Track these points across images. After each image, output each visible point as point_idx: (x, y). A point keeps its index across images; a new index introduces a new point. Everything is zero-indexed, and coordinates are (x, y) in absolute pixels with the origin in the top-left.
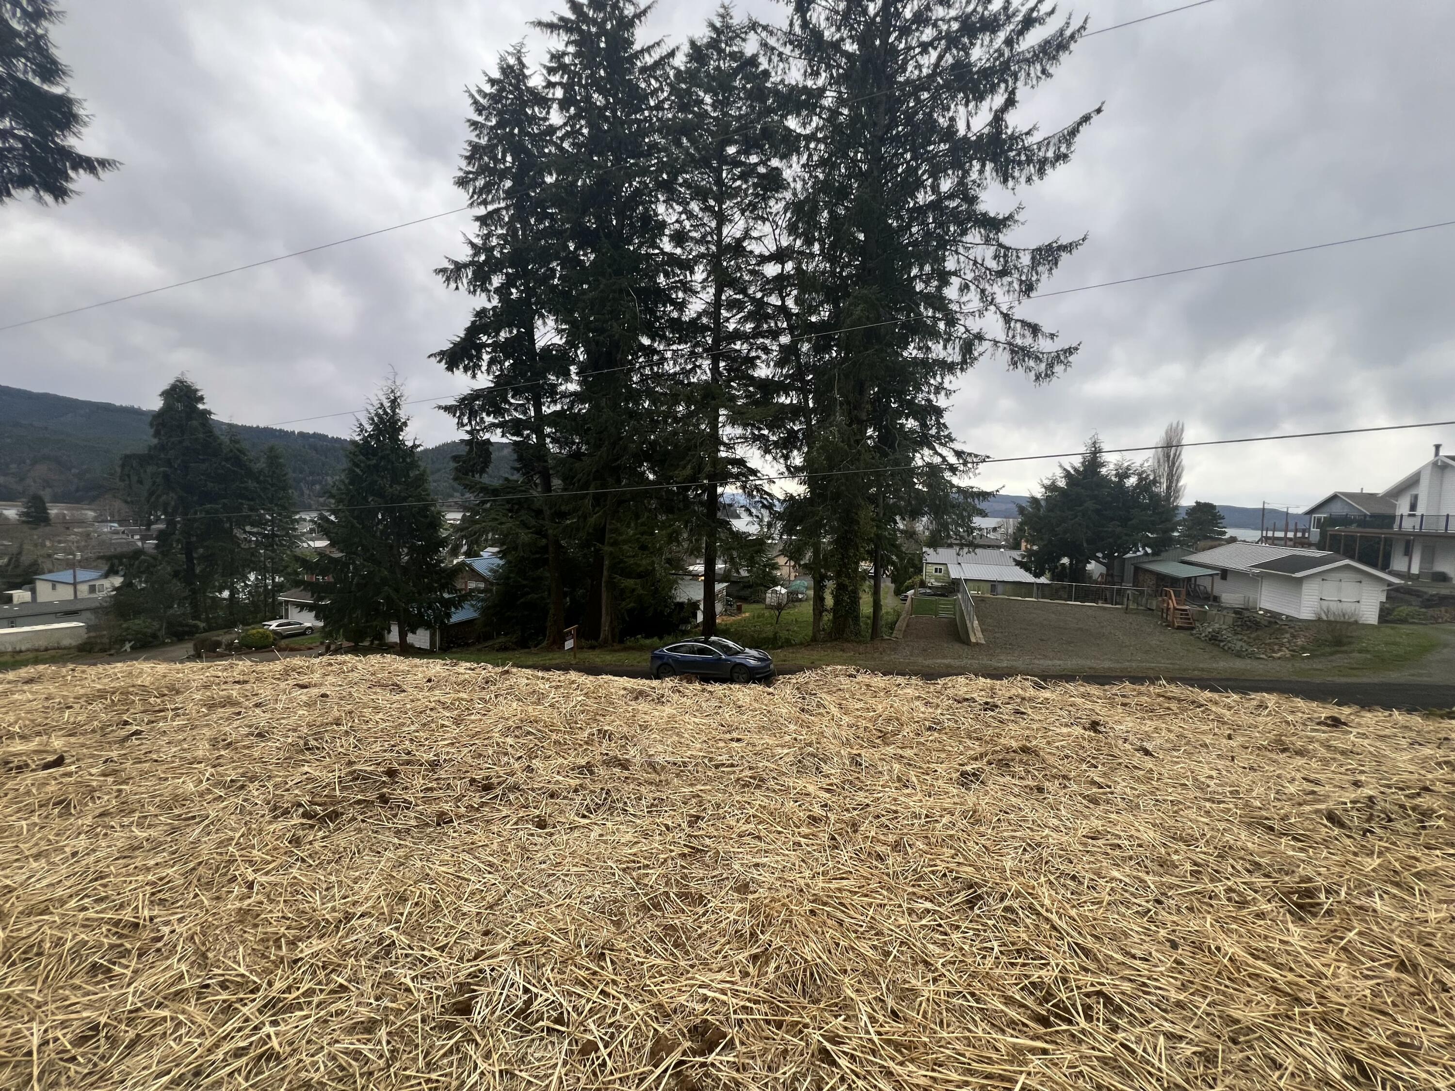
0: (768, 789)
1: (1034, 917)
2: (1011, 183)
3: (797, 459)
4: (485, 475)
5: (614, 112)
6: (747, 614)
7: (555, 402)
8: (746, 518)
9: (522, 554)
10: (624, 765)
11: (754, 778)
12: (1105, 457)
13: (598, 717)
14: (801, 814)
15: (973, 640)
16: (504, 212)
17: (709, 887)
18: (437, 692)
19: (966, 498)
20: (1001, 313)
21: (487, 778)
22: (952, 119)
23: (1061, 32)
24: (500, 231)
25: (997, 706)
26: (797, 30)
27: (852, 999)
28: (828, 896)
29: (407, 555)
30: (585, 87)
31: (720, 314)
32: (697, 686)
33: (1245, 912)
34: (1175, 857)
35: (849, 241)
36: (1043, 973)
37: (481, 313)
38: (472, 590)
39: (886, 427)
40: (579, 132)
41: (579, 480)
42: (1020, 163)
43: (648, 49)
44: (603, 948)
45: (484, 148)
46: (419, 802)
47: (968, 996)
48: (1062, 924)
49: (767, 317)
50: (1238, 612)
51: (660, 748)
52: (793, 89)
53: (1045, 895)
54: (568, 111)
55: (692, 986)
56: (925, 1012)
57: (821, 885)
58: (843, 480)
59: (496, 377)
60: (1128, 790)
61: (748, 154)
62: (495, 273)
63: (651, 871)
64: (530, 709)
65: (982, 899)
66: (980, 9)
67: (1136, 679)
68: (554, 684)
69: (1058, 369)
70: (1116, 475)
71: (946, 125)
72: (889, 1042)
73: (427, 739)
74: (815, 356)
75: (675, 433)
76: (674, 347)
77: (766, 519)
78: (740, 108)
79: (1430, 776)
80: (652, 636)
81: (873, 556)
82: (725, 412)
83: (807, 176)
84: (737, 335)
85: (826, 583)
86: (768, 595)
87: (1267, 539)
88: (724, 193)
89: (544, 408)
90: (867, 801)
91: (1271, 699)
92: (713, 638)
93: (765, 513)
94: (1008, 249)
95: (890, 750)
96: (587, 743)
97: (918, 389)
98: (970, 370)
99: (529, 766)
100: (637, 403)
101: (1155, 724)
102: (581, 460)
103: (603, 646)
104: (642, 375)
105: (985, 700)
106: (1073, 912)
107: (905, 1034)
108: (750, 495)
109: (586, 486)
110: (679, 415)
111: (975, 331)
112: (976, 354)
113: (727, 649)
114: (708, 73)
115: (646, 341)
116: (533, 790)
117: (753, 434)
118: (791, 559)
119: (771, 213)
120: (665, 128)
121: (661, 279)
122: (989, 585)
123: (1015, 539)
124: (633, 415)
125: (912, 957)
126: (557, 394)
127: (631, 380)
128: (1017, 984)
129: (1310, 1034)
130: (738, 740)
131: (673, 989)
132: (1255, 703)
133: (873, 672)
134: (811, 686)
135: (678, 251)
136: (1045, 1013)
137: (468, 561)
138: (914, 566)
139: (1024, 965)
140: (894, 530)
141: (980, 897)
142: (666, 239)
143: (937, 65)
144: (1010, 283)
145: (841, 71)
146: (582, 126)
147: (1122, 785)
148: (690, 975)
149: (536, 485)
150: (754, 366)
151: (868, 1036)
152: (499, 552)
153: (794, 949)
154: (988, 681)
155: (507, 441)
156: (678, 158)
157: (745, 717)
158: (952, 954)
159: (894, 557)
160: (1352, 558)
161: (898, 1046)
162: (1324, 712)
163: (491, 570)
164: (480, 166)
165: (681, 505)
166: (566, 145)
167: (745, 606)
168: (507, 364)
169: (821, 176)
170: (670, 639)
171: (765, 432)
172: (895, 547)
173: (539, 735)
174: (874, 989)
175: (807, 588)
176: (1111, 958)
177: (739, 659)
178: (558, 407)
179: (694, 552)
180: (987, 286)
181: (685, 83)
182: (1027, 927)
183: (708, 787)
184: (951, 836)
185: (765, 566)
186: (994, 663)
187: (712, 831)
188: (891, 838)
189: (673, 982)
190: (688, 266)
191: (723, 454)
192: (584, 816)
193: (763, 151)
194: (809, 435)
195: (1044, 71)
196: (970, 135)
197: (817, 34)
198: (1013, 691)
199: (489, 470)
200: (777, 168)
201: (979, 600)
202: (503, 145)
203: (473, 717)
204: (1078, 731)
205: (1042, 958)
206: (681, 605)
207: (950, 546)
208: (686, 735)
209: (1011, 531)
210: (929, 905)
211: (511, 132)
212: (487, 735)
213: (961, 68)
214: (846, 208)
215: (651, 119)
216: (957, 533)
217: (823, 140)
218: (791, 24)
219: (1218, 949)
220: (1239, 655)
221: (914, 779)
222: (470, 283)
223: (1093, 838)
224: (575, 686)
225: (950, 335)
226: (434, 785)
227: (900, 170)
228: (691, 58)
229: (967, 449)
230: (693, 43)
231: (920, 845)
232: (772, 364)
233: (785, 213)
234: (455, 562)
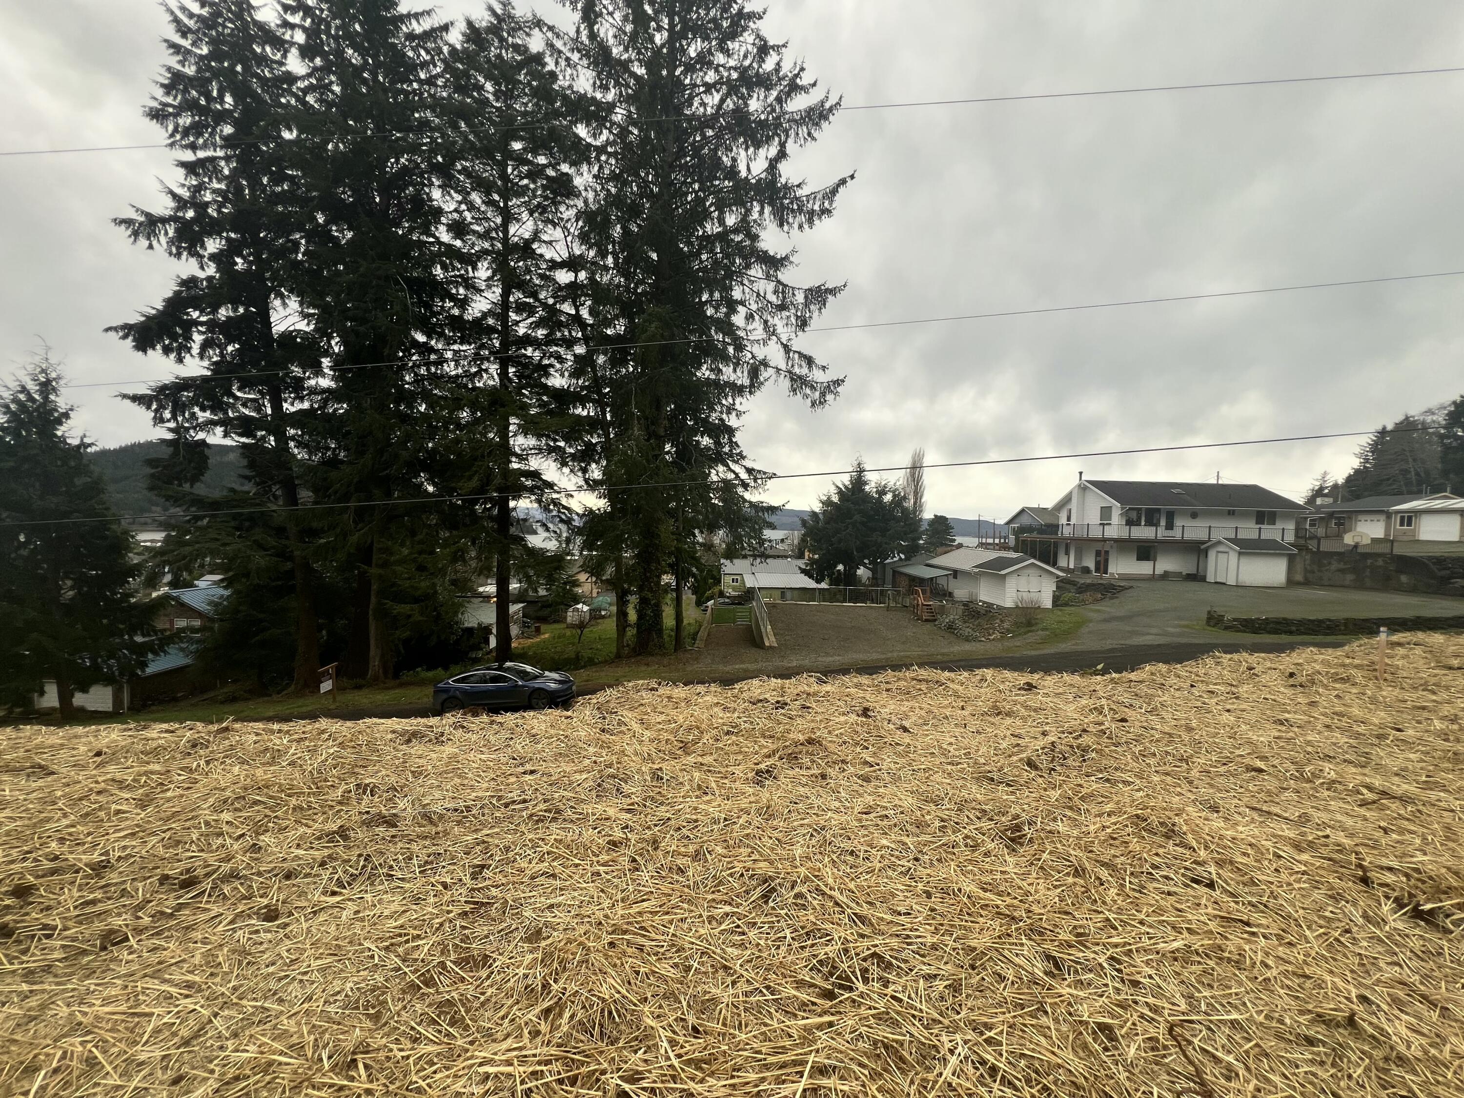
0: (565, 820)
1: (820, 898)
2: (786, 228)
3: (596, 472)
4: (198, 484)
5: (375, 76)
6: (547, 636)
7: (302, 399)
8: (542, 534)
9: (256, 581)
10: (391, 822)
11: (549, 811)
12: (870, 476)
13: (356, 770)
14: (600, 841)
15: (767, 644)
16: (223, 163)
17: (495, 944)
18: (111, 768)
19: (757, 512)
20: (782, 343)
21: (188, 871)
22: (734, 160)
23: (822, 103)
24: (216, 185)
25: (786, 704)
26: (584, 38)
27: (652, 1028)
28: (628, 923)
29: (72, 588)
30: (336, 38)
31: (508, 316)
32: (485, 718)
33: (976, 854)
34: (928, 817)
35: (642, 258)
36: (828, 949)
37: (190, 283)
38: (183, 630)
39: (683, 443)
40: (328, 87)
41: (336, 492)
42: (793, 211)
43: (417, 16)
44: (354, 1053)
45: (190, 79)
46: (70, 924)
47: (764, 991)
48: (842, 899)
49: (560, 325)
50: (966, 604)
51: (437, 794)
52: (582, 97)
53: (829, 874)
54: (312, 60)
55: (472, 1065)
56: (725, 1019)
57: (621, 912)
58: (643, 495)
59: (215, 363)
60: (892, 766)
61: (536, 154)
62: (210, 235)
63: (421, 942)
64: (259, 772)
65: (776, 890)
66: (755, 65)
67: (896, 667)
68: (296, 737)
69: (829, 397)
70: (877, 492)
71: (729, 164)
72: (689, 1062)
73: (89, 834)
74: (611, 370)
75: (457, 441)
76: (456, 347)
77: (565, 535)
78: (526, 104)
79: (1086, 721)
80: (435, 668)
81: (674, 569)
82: (517, 421)
83: (599, 188)
84: (527, 341)
85: (629, 597)
86: (569, 614)
87: (982, 544)
88: (509, 190)
89: (285, 405)
90: (668, 815)
91: (989, 673)
92: (508, 664)
93: (563, 527)
94: (785, 286)
95: (691, 759)
96: (340, 803)
97: (712, 409)
98: (758, 393)
99: (254, 845)
100: (410, 406)
101: (910, 704)
102: (338, 468)
103: (374, 683)
104: (416, 374)
105: (776, 699)
106: (852, 885)
107: (705, 1049)
108: (546, 509)
109: (346, 498)
110: (463, 422)
111: (760, 357)
112: (762, 379)
113: (524, 675)
114: (489, 61)
115: (421, 338)
116: (259, 874)
117: (548, 445)
118: (592, 575)
119: (562, 219)
120: (436, 105)
121: (438, 271)
122: (779, 592)
123: (800, 549)
124: (405, 418)
125: (712, 966)
126: (303, 389)
127: (403, 380)
128: (806, 967)
129: (1022, 945)
130: (532, 772)
131: (448, 1077)
132: (979, 677)
133: (674, 683)
134: (612, 705)
135: (458, 243)
136: (830, 987)
137: (175, 593)
138: (713, 577)
139: (813, 945)
140: (694, 543)
141: (773, 890)
142: (442, 228)
143: (720, 106)
144: (788, 317)
145: (630, 91)
146: (331, 83)
147: (888, 761)
148: (469, 1054)
149: (276, 497)
150: (547, 375)
151: (669, 1063)
152: (222, 580)
153: (590, 991)
154: (779, 681)
155: (234, 444)
156: (455, 142)
157: (540, 746)
158: (749, 952)
159: (694, 570)
160: (1035, 557)
161: (696, 1063)
162: (1023, 679)
163: (210, 603)
164: (185, 100)
165: (467, 521)
166: (310, 99)
167: (543, 627)
168: (230, 348)
169: (613, 190)
170: (457, 668)
171: (562, 444)
172: (696, 561)
173: (271, 802)
174: (675, 1009)
175: (610, 604)
176: (882, 919)
177: (537, 684)
178: (306, 405)
179: (484, 572)
180: (769, 318)
181: (462, 63)
182: (814, 909)
183: (496, 830)
184: (748, 835)
185: (565, 583)
186: (786, 664)
187: (500, 879)
188: (691, 849)
189: (447, 1068)
190: (471, 261)
191: (515, 466)
192: (334, 893)
193: (552, 155)
194: (608, 449)
195: (809, 134)
196: (750, 177)
197: (605, 50)
198: (800, 689)
199: (207, 476)
200: (567, 174)
201: (772, 606)
202: (220, 82)
203: (169, 794)
204: (853, 717)
205: (827, 935)
206: (470, 630)
207: (745, 557)
208: (470, 775)
209: (796, 542)
210: (728, 909)
211: (232, 68)
212: (190, 815)
213: (741, 115)
214: (639, 226)
215: (422, 94)
216: (750, 545)
217: (614, 154)
218: (578, 31)
219: (960, 890)
220: (967, 639)
221: (713, 785)
222: (171, 242)
223: (866, 813)
224: (326, 736)
225: (739, 360)
226: (98, 895)
227: (689, 199)
228: (468, 38)
229: (757, 467)
230: (470, 24)
231: (719, 850)
232: (566, 374)
233: (577, 221)
234: (154, 595)
